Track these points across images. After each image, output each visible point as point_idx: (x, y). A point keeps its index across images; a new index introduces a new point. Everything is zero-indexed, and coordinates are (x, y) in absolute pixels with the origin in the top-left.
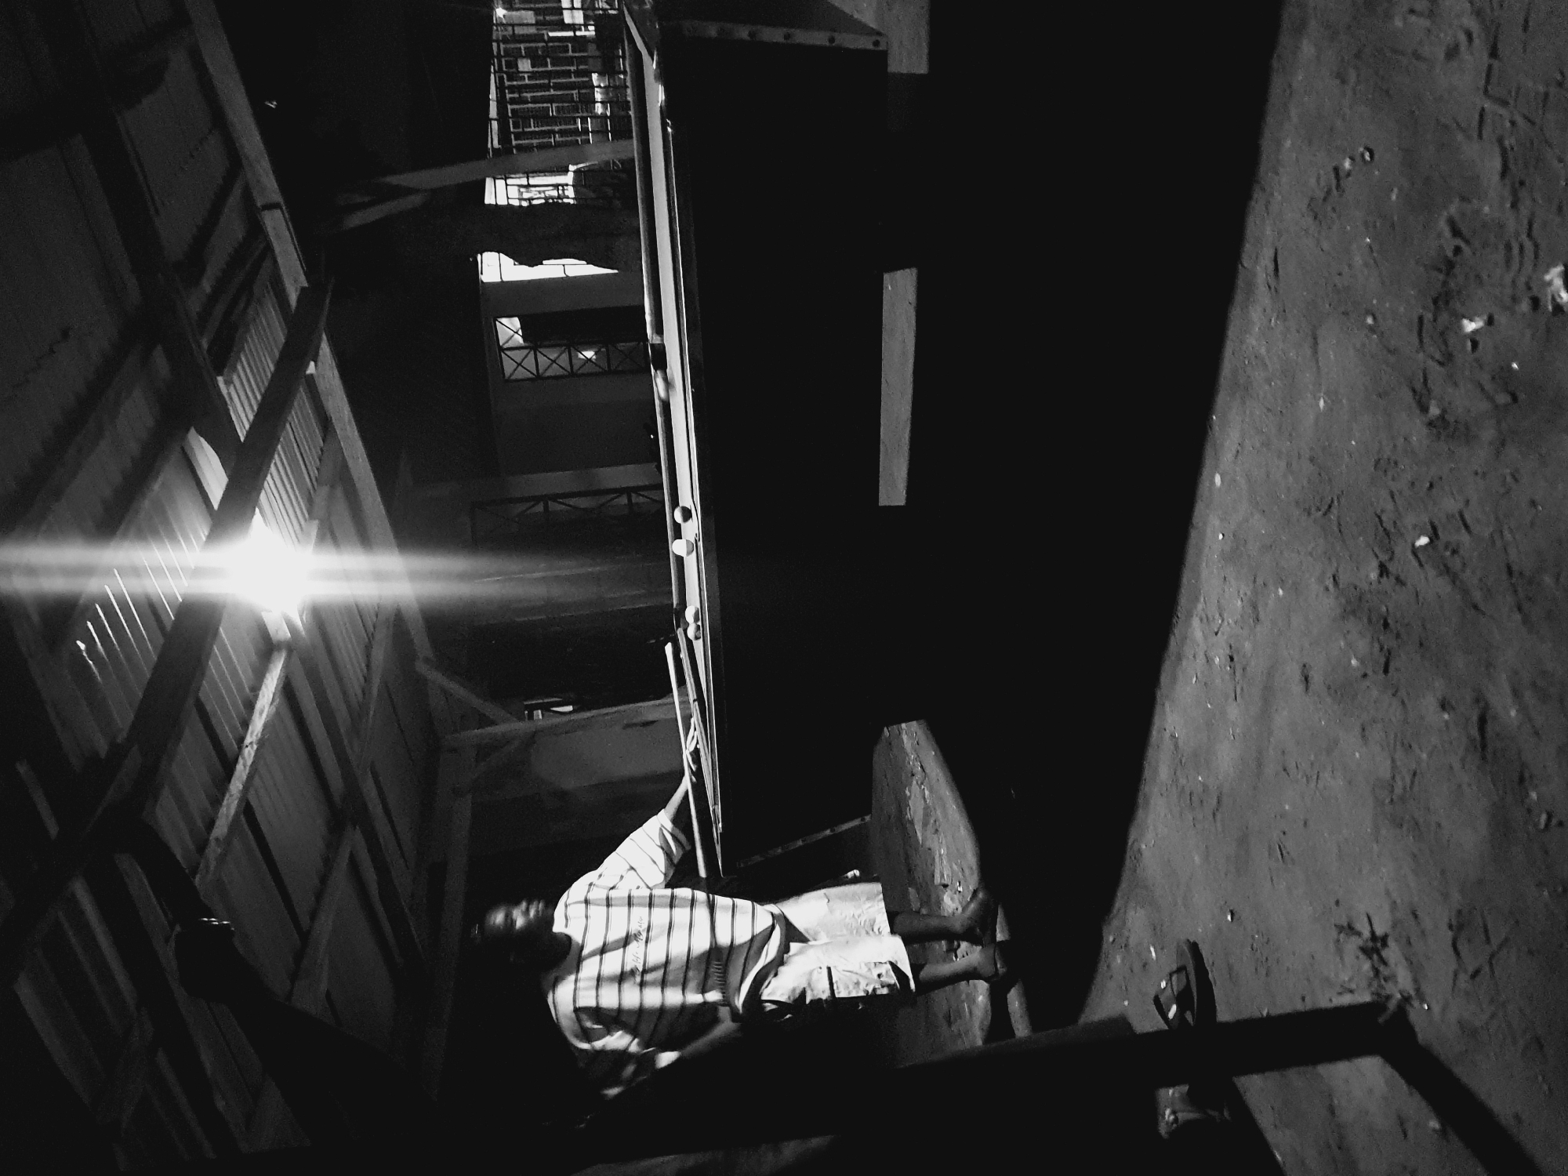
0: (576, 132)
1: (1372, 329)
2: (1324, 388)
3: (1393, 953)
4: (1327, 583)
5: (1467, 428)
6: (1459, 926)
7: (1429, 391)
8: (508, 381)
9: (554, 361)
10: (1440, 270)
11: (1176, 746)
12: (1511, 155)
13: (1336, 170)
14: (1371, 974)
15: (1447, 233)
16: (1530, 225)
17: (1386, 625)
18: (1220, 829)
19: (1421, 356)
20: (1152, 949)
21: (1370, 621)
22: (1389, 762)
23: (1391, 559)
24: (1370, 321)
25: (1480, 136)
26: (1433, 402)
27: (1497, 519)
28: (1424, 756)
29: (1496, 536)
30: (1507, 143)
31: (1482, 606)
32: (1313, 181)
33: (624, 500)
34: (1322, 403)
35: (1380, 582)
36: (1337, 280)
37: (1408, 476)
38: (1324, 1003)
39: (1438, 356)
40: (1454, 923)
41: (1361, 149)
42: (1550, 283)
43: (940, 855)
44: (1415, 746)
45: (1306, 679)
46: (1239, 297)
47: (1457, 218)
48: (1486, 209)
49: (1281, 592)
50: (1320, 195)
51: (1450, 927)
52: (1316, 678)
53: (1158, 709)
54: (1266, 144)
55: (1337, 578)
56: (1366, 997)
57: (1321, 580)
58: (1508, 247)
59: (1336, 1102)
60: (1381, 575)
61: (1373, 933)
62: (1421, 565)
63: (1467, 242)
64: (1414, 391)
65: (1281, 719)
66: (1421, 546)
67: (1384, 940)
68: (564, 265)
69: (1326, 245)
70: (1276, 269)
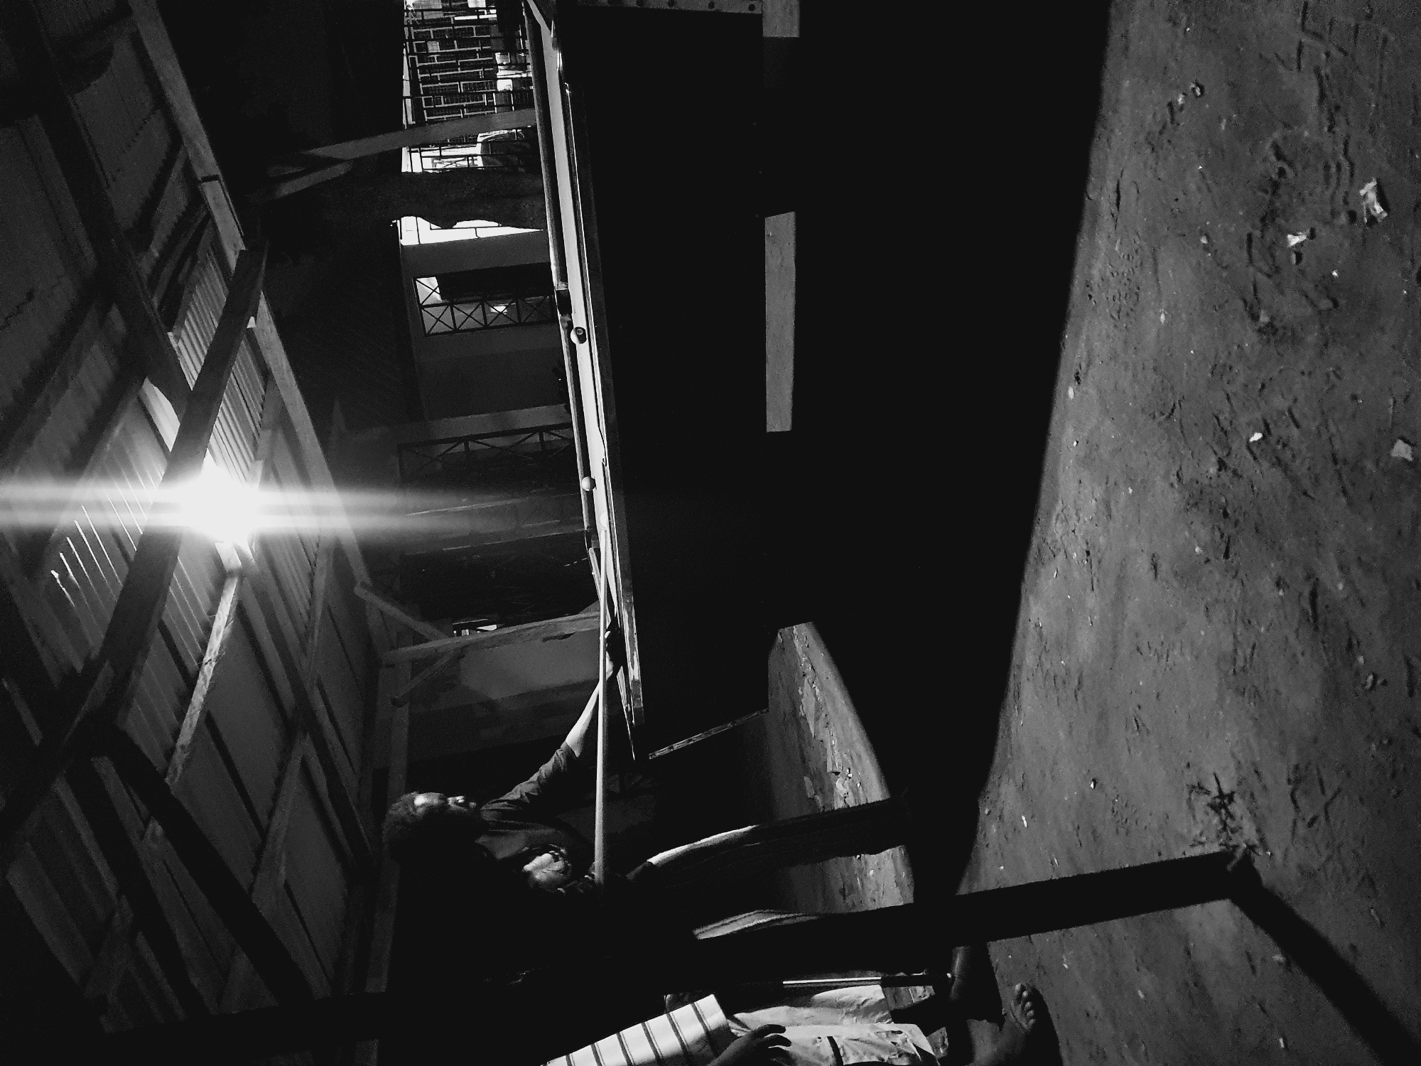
0: (482, 107)
1: (1206, 248)
2: (1164, 304)
3: (1238, 808)
4: (1172, 480)
5: (1293, 331)
6: (1297, 780)
7: (1259, 301)
8: (428, 335)
9: (469, 316)
10: (1266, 192)
11: (1040, 635)
12: (1325, 83)
13: (1170, 105)
14: (1220, 827)
15: (1273, 158)
16: (1346, 144)
17: (1225, 514)
18: (1082, 708)
19: (1251, 269)
21: (1211, 511)
22: (1231, 638)
23: (1228, 454)
24: (1204, 241)
25: (1299, 68)
26: (1263, 312)
27: (1323, 413)
28: (1263, 630)
29: (1322, 428)
30: (1323, 72)
31: (1311, 493)
32: (1150, 117)
33: (537, 438)
34: (1163, 317)
35: (1219, 476)
36: (1174, 204)
37: (1241, 379)
38: (1178, 855)
39: (1266, 269)
40: (1292, 777)
41: (1193, 86)
42: (1365, 196)
43: (832, 746)
44: (1254, 622)
45: (1155, 567)
46: (1086, 226)
47: (1280, 143)
48: (1306, 134)
49: (1131, 491)
50: (1157, 129)
51: (1289, 781)
52: (1164, 567)
53: (1023, 601)
54: (1107, 85)
55: (1180, 474)
56: (1215, 848)
57: (1166, 477)
58: (1327, 167)
59: (1192, 944)
60: (1220, 470)
61: (1220, 790)
62: (1255, 458)
63: (1291, 164)
64: (1245, 302)
65: (1133, 607)
66: (1254, 442)
67: (1231, 797)
68: (475, 228)
69: (1162, 175)
70: (1119, 199)
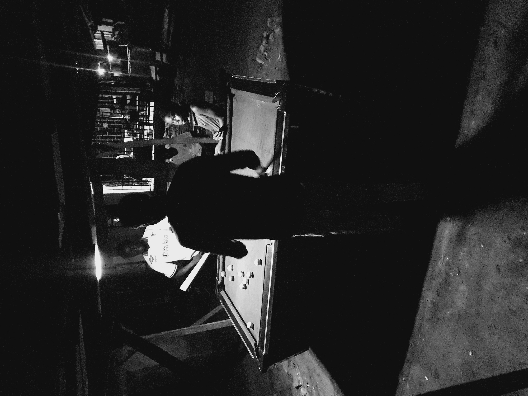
4: (505, 239)
20: (426, 377)
43: (297, 376)
52: (503, 268)
55: (509, 237)
57: (502, 239)
65: (487, 284)
